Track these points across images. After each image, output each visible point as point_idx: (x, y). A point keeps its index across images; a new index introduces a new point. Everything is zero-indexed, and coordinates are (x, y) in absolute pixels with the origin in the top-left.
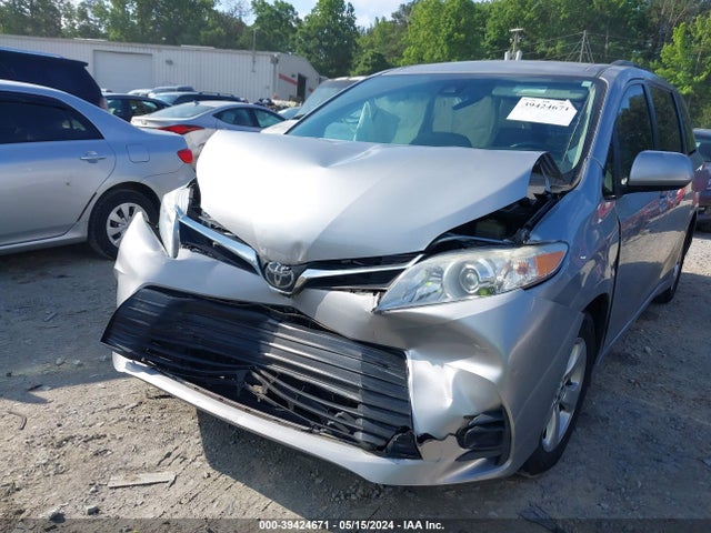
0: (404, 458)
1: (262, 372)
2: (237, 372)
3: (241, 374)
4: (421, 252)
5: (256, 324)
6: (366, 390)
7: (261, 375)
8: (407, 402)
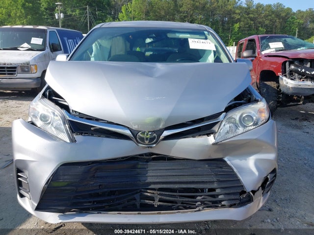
0: (247, 204)
1: (148, 191)
2: (135, 196)
3: (137, 196)
4: (223, 112)
5: (134, 167)
6: (219, 181)
7: (149, 193)
8: (239, 180)
